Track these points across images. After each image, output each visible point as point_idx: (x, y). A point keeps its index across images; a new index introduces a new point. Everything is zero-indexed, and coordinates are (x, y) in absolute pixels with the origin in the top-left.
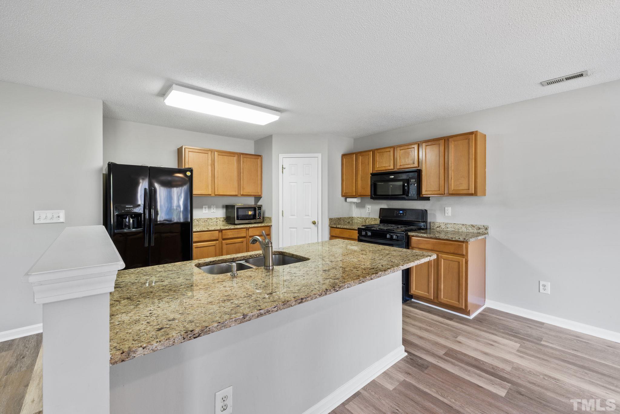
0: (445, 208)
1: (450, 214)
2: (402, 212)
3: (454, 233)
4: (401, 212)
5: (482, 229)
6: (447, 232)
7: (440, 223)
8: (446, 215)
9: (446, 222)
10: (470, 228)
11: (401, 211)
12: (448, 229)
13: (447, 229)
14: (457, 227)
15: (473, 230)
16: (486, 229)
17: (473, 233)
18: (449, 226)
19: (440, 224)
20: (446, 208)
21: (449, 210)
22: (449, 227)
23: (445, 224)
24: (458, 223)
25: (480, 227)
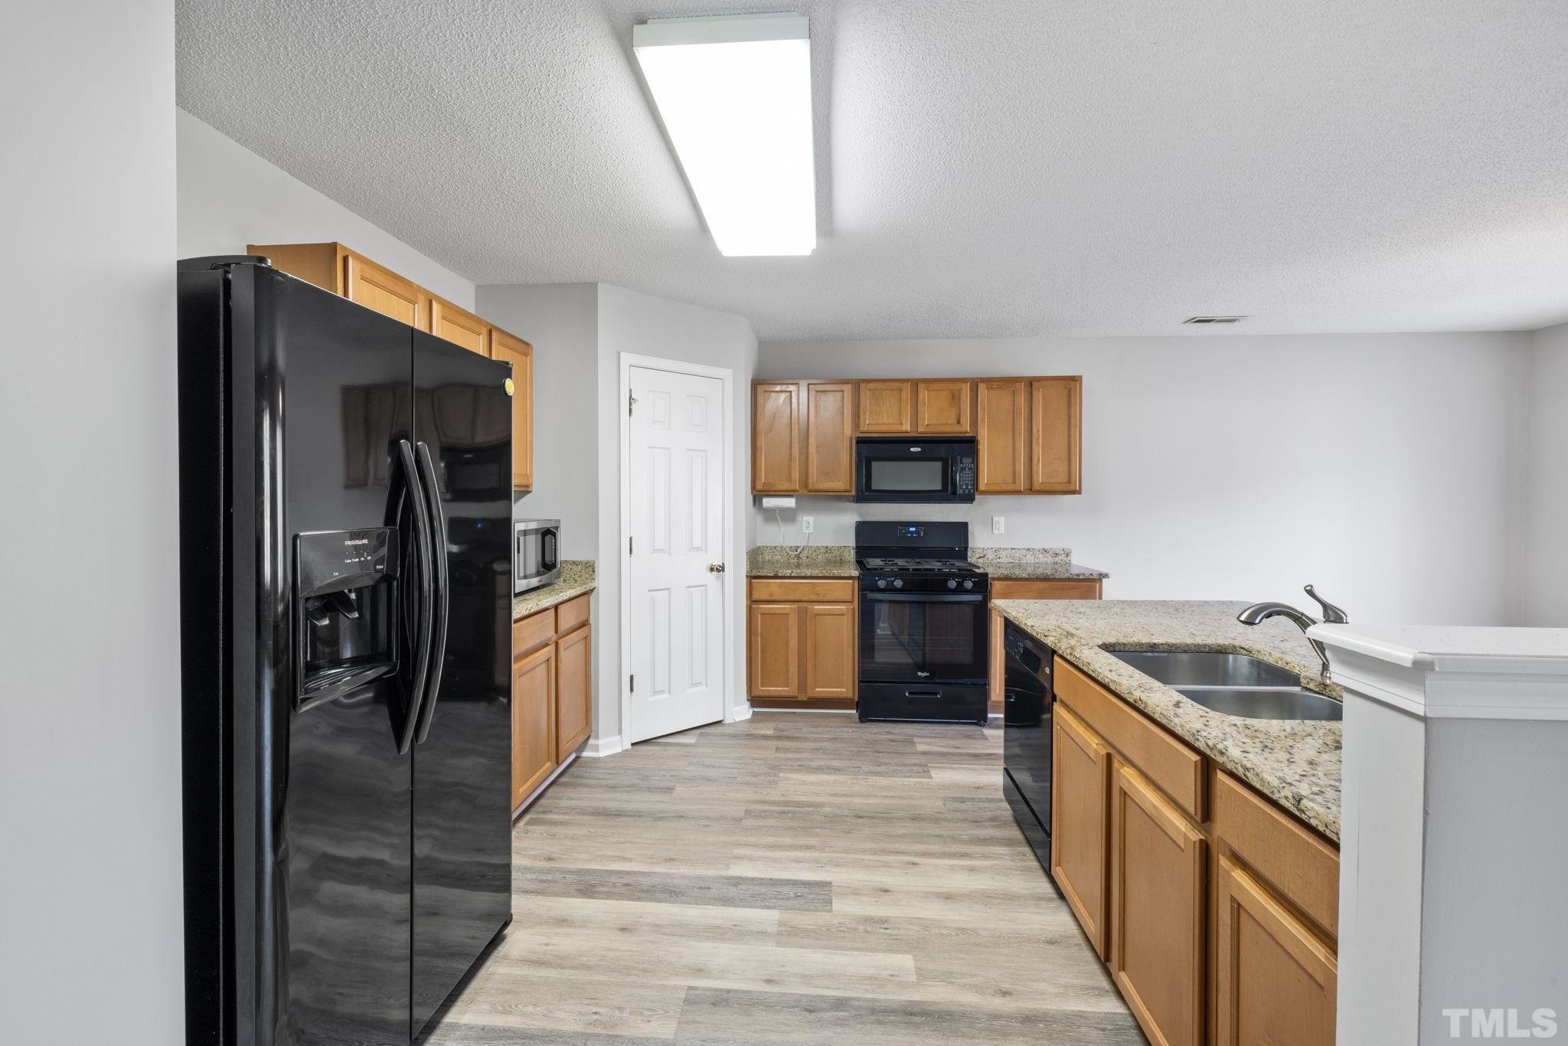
0: (992, 518)
1: (1002, 531)
2: (914, 529)
3: (1013, 565)
4: (911, 529)
5: (1061, 555)
6: (998, 565)
7: (983, 549)
8: (995, 532)
9: (996, 546)
10: (1041, 556)
11: (912, 526)
12: (1001, 560)
13: (998, 560)
14: (1017, 555)
15: (1046, 559)
16: (1068, 555)
17: (1046, 563)
18: (1003, 554)
19: (985, 552)
20: (995, 519)
21: (1001, 521)
22: (1002, 556)
23: (994, 550)
24: (1019, 547)
25: (1057, 551)
